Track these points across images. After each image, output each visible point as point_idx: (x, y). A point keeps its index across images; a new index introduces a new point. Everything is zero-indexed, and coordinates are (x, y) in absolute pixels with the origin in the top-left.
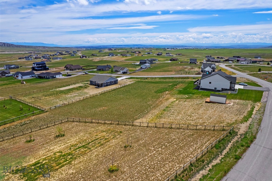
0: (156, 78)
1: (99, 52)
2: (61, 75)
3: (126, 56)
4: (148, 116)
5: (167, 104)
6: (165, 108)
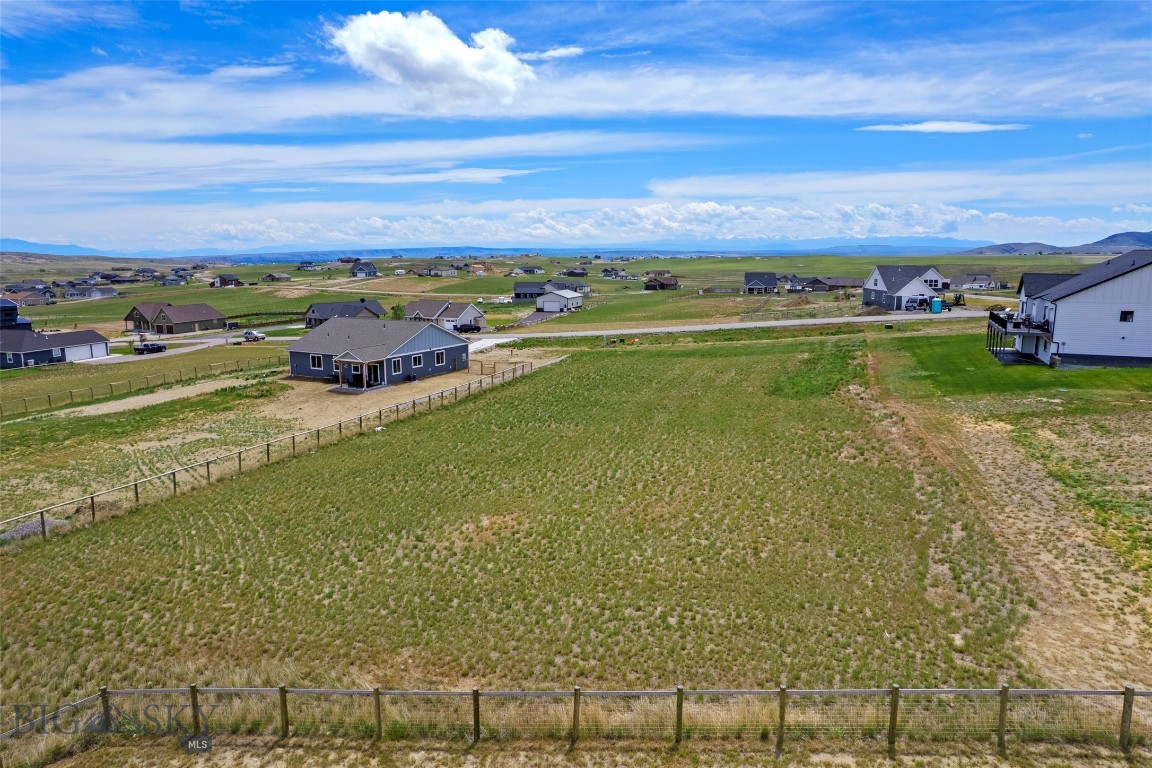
0: (671, 335)
1: (299, 269)
2: (100, 348)
3: (436, 275)
4: (1055, 575)
5: (1013, 455)
6: (1058, 485)
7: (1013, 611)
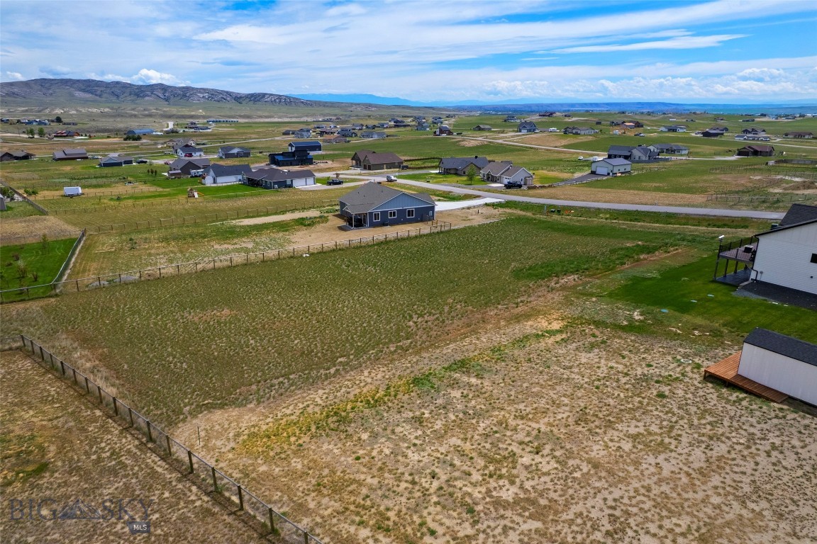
0: (598, 211)
1: (505, 121)
2: (310, 180)
3: (577, 134)
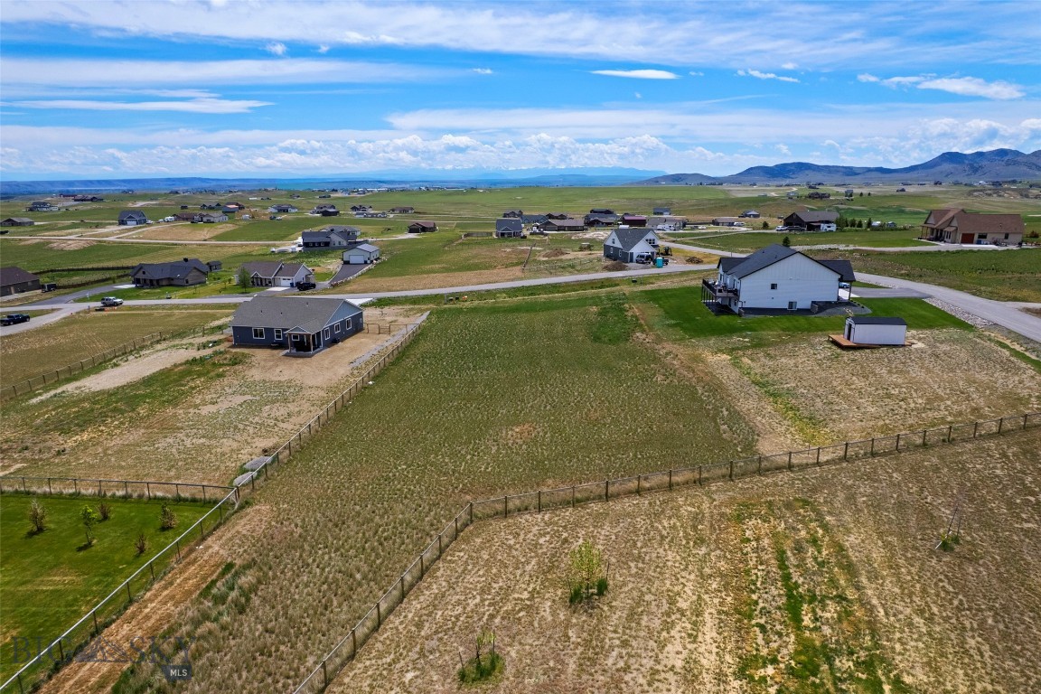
0: (491, 293)
4: (763, 424)
5: (735, 374)
6: (757, 387)
7: (753, 438)
